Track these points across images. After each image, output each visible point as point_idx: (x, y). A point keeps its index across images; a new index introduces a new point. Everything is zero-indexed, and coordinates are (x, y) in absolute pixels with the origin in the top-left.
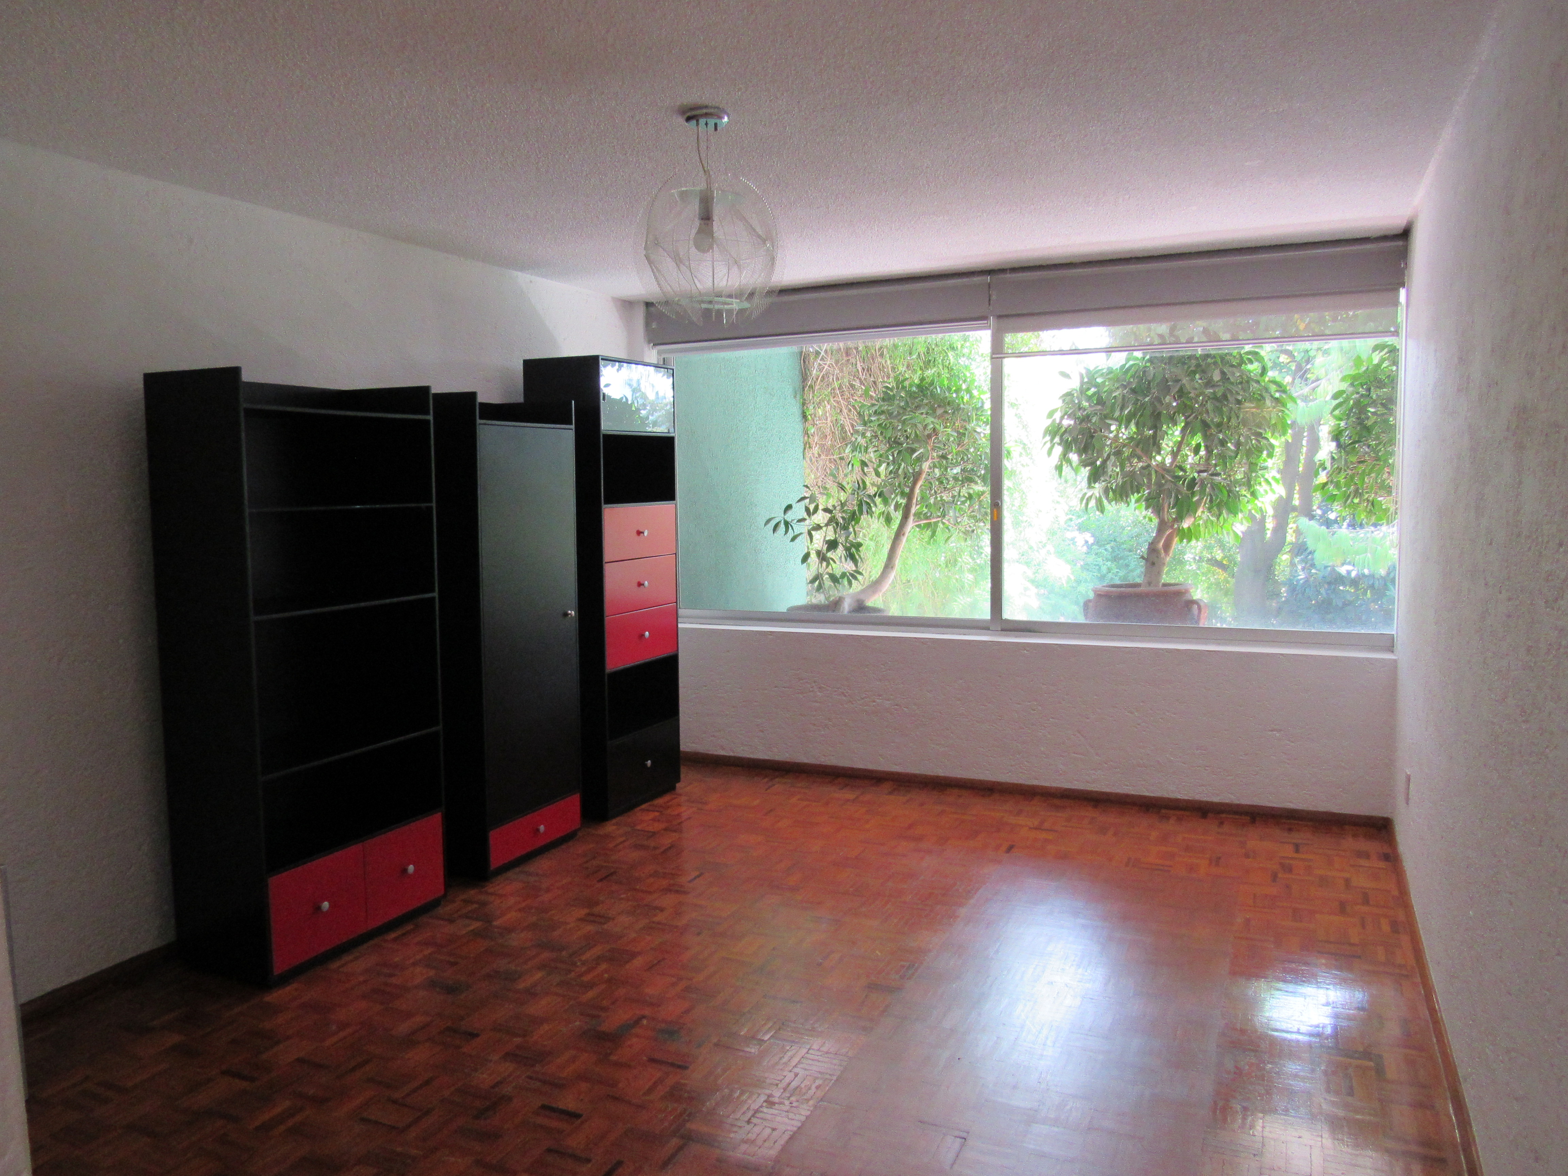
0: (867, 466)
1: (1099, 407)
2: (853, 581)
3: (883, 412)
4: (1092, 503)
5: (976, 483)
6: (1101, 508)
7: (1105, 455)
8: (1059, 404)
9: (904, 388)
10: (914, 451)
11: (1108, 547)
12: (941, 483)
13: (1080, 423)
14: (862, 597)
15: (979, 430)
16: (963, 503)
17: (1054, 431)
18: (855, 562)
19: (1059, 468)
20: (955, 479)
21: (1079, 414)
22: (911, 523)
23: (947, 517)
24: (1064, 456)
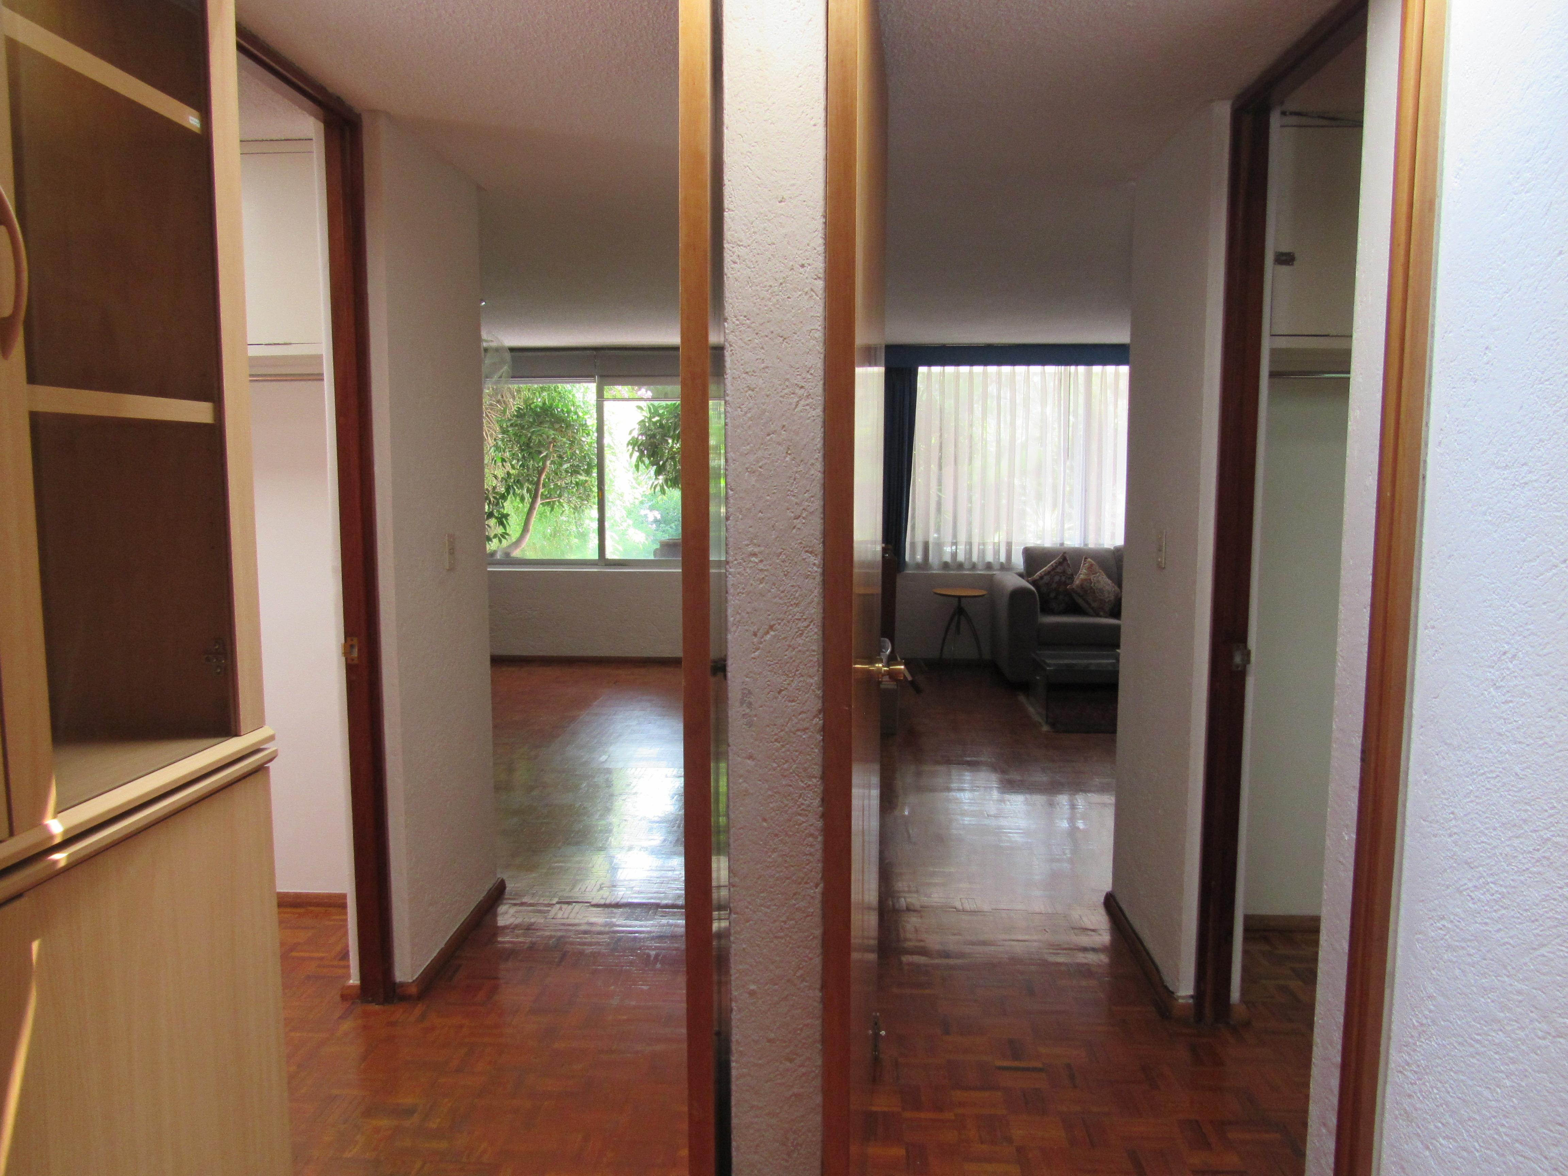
0: (506, 462)
1: (661, 430)
2: (503, 539)
3: (516, 425)
4: (658, 488)
5: (581, 475)
6: (663, 492)
7: (665, 459)
8: (637, 427)
9: (531, 409)
10: (540, 453)
11: (673, 525)
12: (556, 474)
13: (650, 438)
14: (508, 551)
15: (583, 439)
16: (573, 488)
17: (634, 443)
18: (505, 528)
19: (637, 467)
20: (567, 471)
21: (649, 433)
22: (539, 501)
23: (563, 498)
24: (640, 459)
